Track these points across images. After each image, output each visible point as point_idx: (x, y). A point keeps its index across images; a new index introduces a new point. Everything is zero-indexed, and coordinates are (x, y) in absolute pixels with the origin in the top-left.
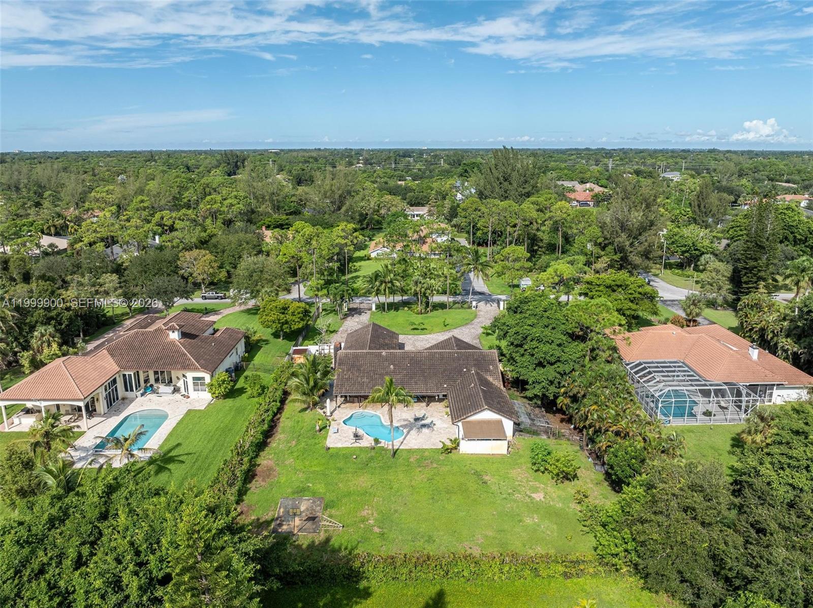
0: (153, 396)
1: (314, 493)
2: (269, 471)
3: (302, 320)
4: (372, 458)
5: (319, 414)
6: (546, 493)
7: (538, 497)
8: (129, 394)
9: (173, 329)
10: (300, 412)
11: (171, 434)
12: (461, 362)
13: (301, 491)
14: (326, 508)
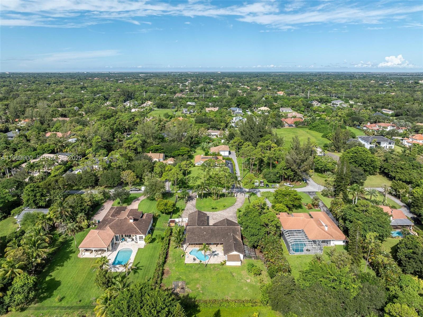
0: (125, 242)
1: (182, 280)
2: (168, 271)
3: (172, 208)
4: (199, 267)
5: (182, 250)
6: (251, 280)
7: (248, 281)
8: (117, 242)
9: (131, 219)
10: (175, 248)
11: (135, 259)
12: (228, 231)
13: (179, 279)
14: (186, 285)
